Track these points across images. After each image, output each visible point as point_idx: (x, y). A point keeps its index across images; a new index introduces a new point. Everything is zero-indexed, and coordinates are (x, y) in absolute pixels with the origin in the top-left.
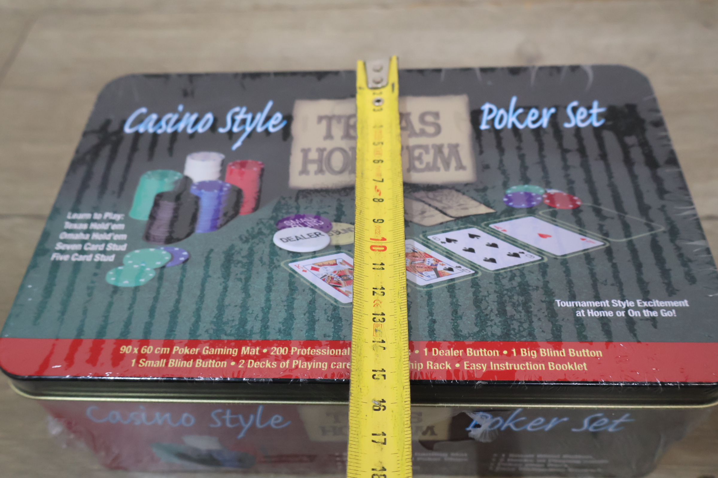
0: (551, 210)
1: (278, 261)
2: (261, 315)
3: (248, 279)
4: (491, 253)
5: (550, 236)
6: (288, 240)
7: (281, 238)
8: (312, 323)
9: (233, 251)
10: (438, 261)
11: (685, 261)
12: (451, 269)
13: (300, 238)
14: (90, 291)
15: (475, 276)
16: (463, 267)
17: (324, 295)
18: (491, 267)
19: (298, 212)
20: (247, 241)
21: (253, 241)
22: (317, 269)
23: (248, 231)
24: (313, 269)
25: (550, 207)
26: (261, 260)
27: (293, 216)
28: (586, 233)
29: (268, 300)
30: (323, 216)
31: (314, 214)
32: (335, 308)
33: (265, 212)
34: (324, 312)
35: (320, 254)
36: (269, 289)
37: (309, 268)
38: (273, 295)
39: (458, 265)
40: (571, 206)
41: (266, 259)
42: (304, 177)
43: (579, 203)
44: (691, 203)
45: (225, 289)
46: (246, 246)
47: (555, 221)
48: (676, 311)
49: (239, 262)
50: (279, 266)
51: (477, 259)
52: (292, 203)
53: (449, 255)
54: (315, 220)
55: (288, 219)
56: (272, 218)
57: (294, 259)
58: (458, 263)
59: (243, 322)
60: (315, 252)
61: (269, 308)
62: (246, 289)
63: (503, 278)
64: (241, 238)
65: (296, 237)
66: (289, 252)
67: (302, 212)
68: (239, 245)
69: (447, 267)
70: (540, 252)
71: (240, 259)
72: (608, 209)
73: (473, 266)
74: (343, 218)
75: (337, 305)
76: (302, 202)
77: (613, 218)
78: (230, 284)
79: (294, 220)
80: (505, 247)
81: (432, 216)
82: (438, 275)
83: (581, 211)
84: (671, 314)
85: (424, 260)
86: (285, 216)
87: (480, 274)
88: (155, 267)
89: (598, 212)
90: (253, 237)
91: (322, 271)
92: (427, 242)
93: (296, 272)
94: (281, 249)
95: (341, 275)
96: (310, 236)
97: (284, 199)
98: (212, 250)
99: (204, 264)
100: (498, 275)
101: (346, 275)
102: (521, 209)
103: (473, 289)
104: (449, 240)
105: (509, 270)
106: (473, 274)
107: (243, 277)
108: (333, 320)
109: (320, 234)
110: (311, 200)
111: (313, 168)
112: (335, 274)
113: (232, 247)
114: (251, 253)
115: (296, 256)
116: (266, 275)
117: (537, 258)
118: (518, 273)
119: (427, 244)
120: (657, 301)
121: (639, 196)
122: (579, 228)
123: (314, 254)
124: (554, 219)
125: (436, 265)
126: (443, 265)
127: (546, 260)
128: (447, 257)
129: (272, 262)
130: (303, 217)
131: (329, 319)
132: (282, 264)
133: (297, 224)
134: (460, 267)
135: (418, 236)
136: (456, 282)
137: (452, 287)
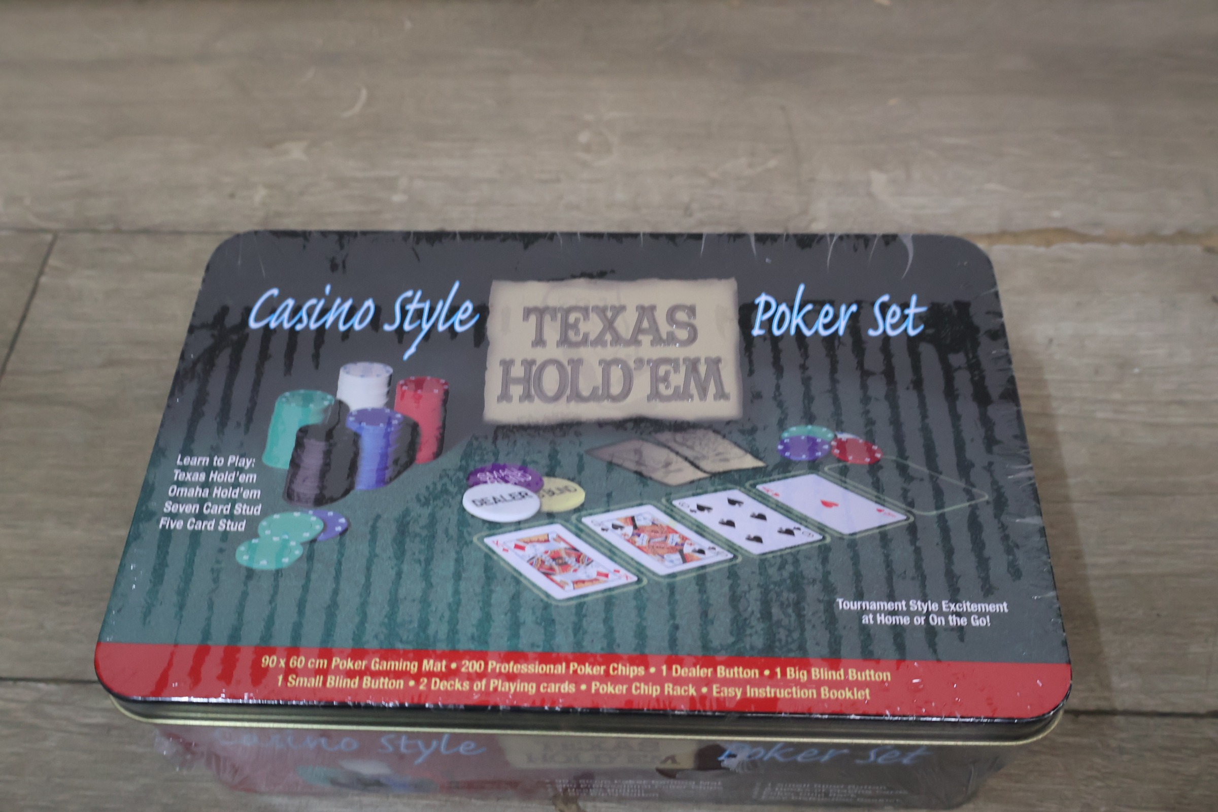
0: (841, 465)
1: (470, 534)
2: (447, 614)
3: (429, 561)
4: (756, 527)
5: (836, 505)
6: (483, 503)
7: (473, 499)
8: (515, 626)
9: (408, 519)
10: (684, 539)
11: (1009, 545)
12: (701, 552)
13: (500, 501)
14: (216, 576)
15: (734, 562)
16: (718, 549)
17: (532, 587)
18: (756, 549)
19: (497, 460)
20: (426, 503)
21: (435, 503)
22: (522, 548)
23: (427, 488)
24: (517, 547)
25: (839, 460)
26: (447, 533)
27: (489, 465)
28: (885, 501)
29: (456, 592)
30: (530, 468)
31: (519, 465)
32: (547, 607)
33: (451, 460)
34: (530, 611)
35: (526, 525)
36: (458, 576)
37: (512, 545)
38: (463, 586)
39: (712, 545)
40: (868, 460)
41: (453, 532)
42: (504, 403)
43: (878, 455)
44: (1028, 460)
45: (399, 574)
46: (426, 512)
47: (845, 482)
48: (992, 620)
49: (416, 535)
50: (471, 542)
51: (737, 536)
52: (488, 446)
53: (701, 530)
54: (520, 474)
55: (482, 471)
56: (461, 469)
57: (492, 532)
58: (712, 542)
59: (424, 624)
60: (519, 523)
61: (459, 604)
62: (426, 576)
63: (771, 564)
64: (418, 499)
65: (494, 499)
66: (486, 522)
67: (502, 461)
68: (417, 509)
69: (697, 548)
70: (821, 528)
71: (418, 530)
72: (917, 466)
73: (731, 547)
74: (558, 471)
75: (550, 602)
76: (502, 445)
77: (922, 479)
78: (405, 567)
79: (491, 472)
80: (776, 520)
81: (679, 470)
82: (685, 559)
83: (881, 467)
84: (985, 622)
85: (666, 537)
86: (479, 467)
87: (740, 559)
88: (304, 541)
89: (903, 470)
90: (436, 498)
91: (529, 551)
92: (671, 510)
93: (494, 552)
94: (473, 517)
95: (555, 557)
96: (513, 497)
97: (477, 438)
98: (379, 517)
99: (369, 537)
100: (765, 559)
101: (561, 558)
102: (800, 463)
103: (730, 581)
104: (700, 508)
105: (779, 553)
106: (731, 560)
107: (422, 557)
108: (543, 624)
109: (527, 494)
110: (515, 443)
111: (516, 391)
112: (546, 555)
113: (407, 513)
114: (432, 522)
115: (494, 527)
116: (453, 555)
117: (818, 536)
118: (790, 558)
119: (671, 512)
120: (968, 604)
121: (960, 447)
122: (876, 493)
123: (518, 525)
124: (842, 479)
125: (683, 545)
126: (691, 544)
127: (829, 539)
128: (697, 532)
129: (461, 535)
130: (503, 468)
131: (538, 621)
132: (475, 539)
133: (494, 478)
134: (714, 548)
135: (659, 501)
136: (708, 570)
137: (702, 577)
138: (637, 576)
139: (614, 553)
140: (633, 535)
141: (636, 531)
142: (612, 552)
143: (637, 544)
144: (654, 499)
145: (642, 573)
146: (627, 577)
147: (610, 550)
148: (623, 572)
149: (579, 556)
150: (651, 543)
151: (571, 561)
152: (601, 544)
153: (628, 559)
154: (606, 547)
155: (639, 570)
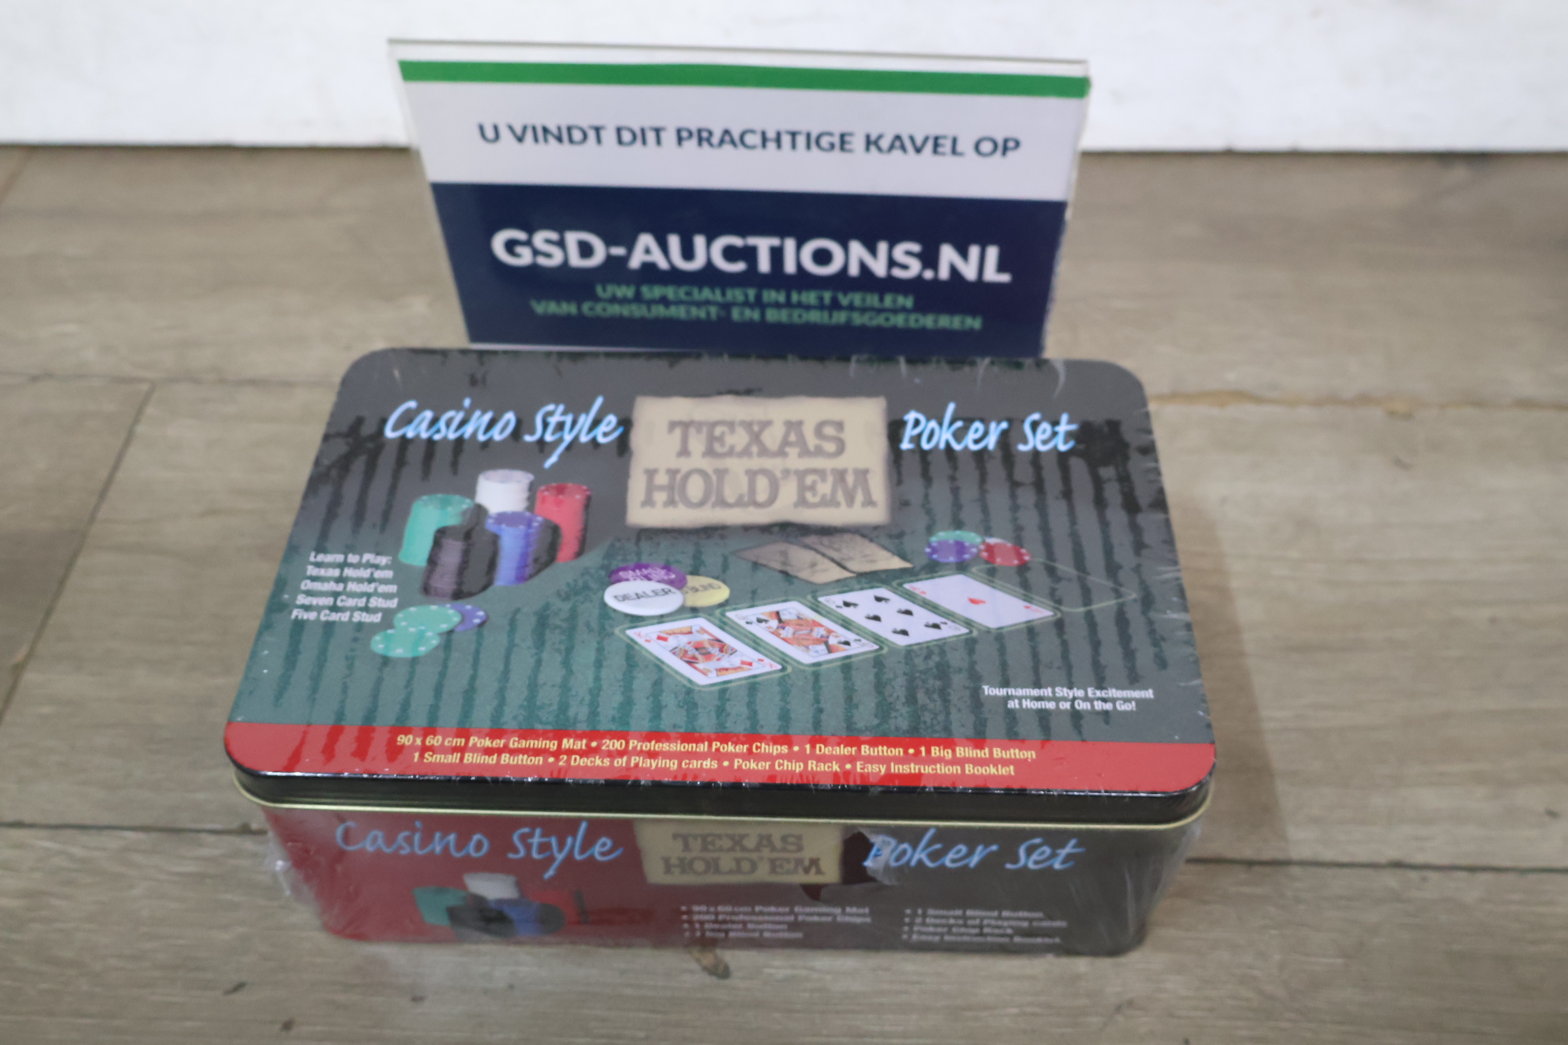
0: (988, 566)
1: (612, 626)
2: (588, 698)
3: (569, 650)
4: (902, 622)
5: (983, 602)
6: (625, 598)
7: (616, 594)
8: (657, 710)
9: (548, 612)
10: (830, 632)
11: (1156, 639)
12: (847, 643)
13: (642, 597)
14: (350, 661)
15: (880, 653)
16: (864, 641)
17: (674, 674)
18: (902, 641)
19: (640, 559)
20: (566, 598)
21: (576, 598)
22: (665, 639)
23: (568, 584)
24: (660, 638)
25: (987, 562)
26: (588, 625)
27: (632, 564)
28: (1032, 599)
29: (597, 679)
30: (674, 566)
31: (662, 563)
32: (689, 692)
33: (593, 559)
34: (673, 695)
35: (670, 618)
36: (599, 664)
37: (655, 637)
38: (604, 673)
39: (858, 637)
40: (1016, 562)
41: (594, 624)
42: (648, 509)
43: (1027, 558)
44: (1175, 562)
45: (539, 662)
46: (566, 606)
47: (993, 582)
48: (1137, 704)
49: (557, 627)
50: (613, 634)
51: (883, 630)
52: (631, 546)
53: (846, 624)
54: (663, 572)
55: (625, 569)
56: (603, 567)
57: (634, 625)
58: (858, 634)
59: (564, 707)
60: (662, 616)
61: (599, 689)
62: (566, 663)
63: (917, 656)
64: (558, 594)
65: (637, 594)
66: (626, 615)
67: (645, 559)
68: (558, 604)
69: (843, 640)
70: (968, 623)
71: (558, 622)
72: (1065, 567)
73: (877, 639)
74: (702, 569)
75: (692, 687)
76: (645, 546)
77: (1070, 580)
78: (545, 656)
79: (634, 570)
80: (923, 615)
81: (825, 570)
82: (830, 649)
83: (1028, 569)
84: (1130, 707)
85: (811, 630)
86: (621, 565)
87: (885, 651)
88: (441, 631)
89: (1051, 571)
90: (577, 594)
91: (672, 642)
92: (817, 606)
93: (636, 643)
94: (615, 611)
95: (699, 647)
96: (656, 593)
97: (619, 540)
98: (518, 611)
99: (508, 628)
100: (909, 652)
101: (704, 648)
102: (947, 564)
103: (876, 670)
104: (847, 604)
105: (925, 645)
106: (877, 651)
107: (563, 647)
108: (685, 707)
109: (670, 591)
110: (658, 544)
111: (660, 497)
112: (689, 646)
113: (547, 607)
114: (573, 615)
115: (636, 621)
116: (594, 645)
117: (964, 630)
118: (936, 651)
119: (816, 608)
120: (1114, 690)
121: (1108, 550)
122: (1024, 593)
123: (661, 619)
124: (990, 578)
125: (828, 637)
126: (836, 637)
127: (975, 633)
128: (842, 626)
129: (602, 628)
130: (646, 567)
131: (681, 704)
132: (617, 631)
133: (637, 576)
134: (860, 640)
135: (804, 597)
136: (853, 660)
137: (847, 667)
138: (782, 665)
139: (758, 644)
140: (778, 628)
141: (781, 625)
142: (756, 643)
143: (782, 636)
144: (798, 596)
145: (787, 662)
146: (771, 666)
147: (754, 642)
148: (767, 660)
149: (723, 647)
150: (796, 636)
151: (715, 651)
152: (746, 636)
153: (772, 650)
154: (750, 639)
155: (784, 659)
